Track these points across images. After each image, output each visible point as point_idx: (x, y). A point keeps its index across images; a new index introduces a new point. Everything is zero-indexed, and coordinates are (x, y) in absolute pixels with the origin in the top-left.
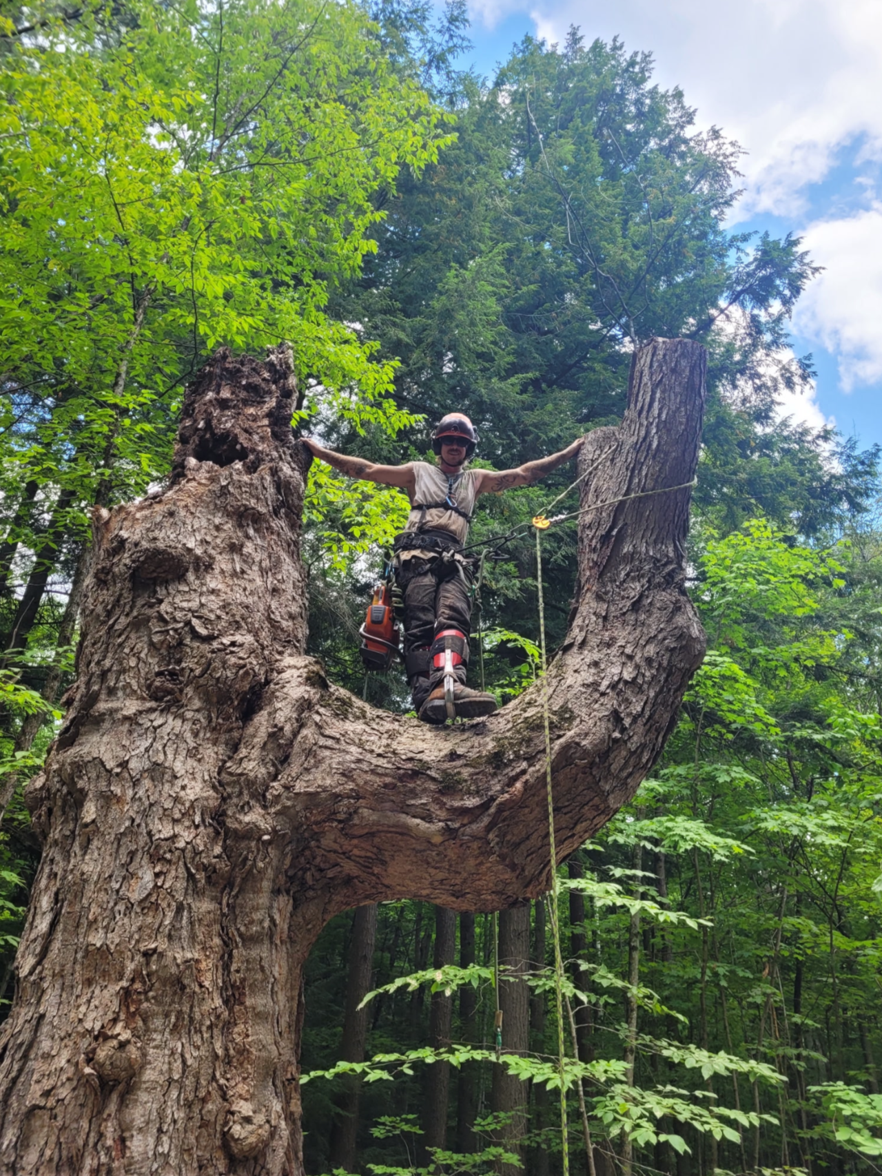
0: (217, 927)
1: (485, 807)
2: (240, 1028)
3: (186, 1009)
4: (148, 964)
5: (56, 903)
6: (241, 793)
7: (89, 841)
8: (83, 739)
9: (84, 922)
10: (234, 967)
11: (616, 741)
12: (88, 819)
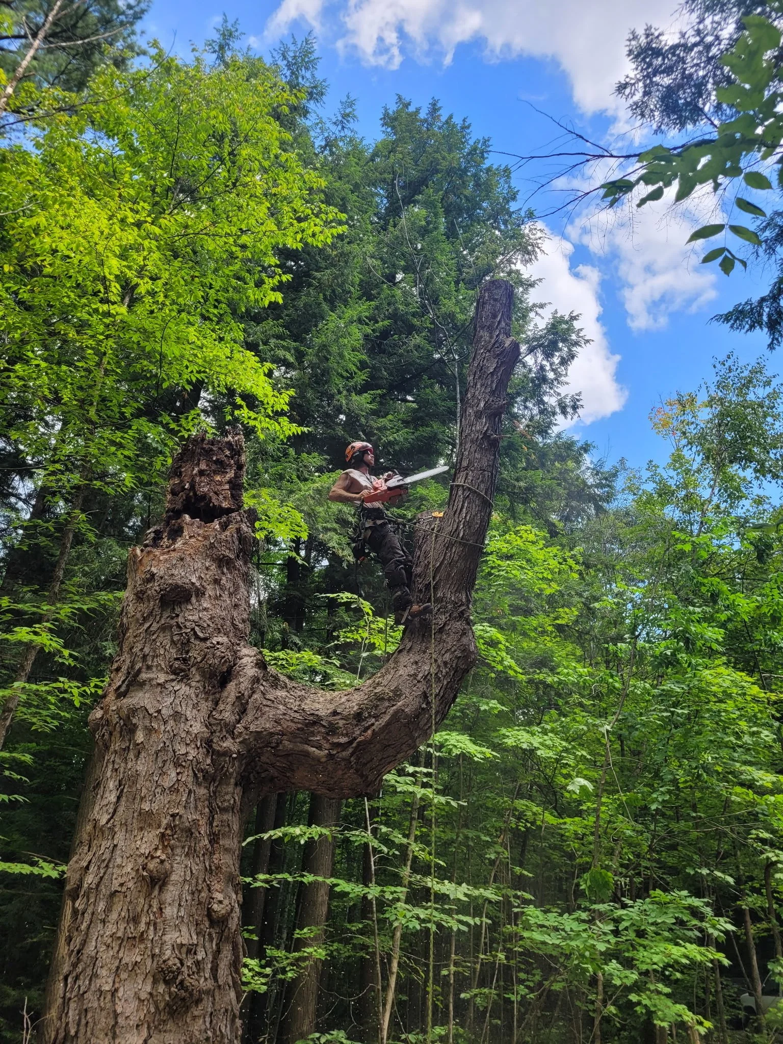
0: (207, 803)
1: (350, 743)
2: (216, 856)
3: (193, 845)
4: (174, 821)
5: (120, 786)
6: (221, 730)
7: (139, 753)
8: (133, 694)
9: (138, 797)
10: (215, 824)
11: (423, 709)
12: (139, 741)
